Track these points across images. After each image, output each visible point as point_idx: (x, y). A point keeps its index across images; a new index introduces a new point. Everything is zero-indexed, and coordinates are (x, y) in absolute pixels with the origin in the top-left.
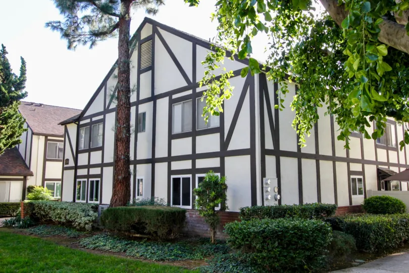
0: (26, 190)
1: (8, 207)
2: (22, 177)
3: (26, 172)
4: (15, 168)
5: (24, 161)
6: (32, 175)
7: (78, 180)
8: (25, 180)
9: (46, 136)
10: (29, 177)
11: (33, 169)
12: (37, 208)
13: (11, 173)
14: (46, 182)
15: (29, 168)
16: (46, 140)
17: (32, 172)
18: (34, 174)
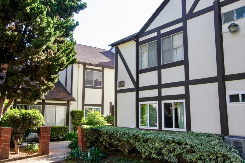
0: (70, 114)
1: (57, 131)
2: (66, 102)
3: (69, 97)
4: (60, 94)
5: (65, 89)
6: (74, 100)
7: (140, 103)
8: (68, 105)
9: (84, 64)
10: (72, 102)
11: (74, 95)
12: (106, 136)
13: (57, 98)
14: (85, 107)
15: (71, 94)
16: (85, 68)
17: (74, 98)
18: (76, 99)
